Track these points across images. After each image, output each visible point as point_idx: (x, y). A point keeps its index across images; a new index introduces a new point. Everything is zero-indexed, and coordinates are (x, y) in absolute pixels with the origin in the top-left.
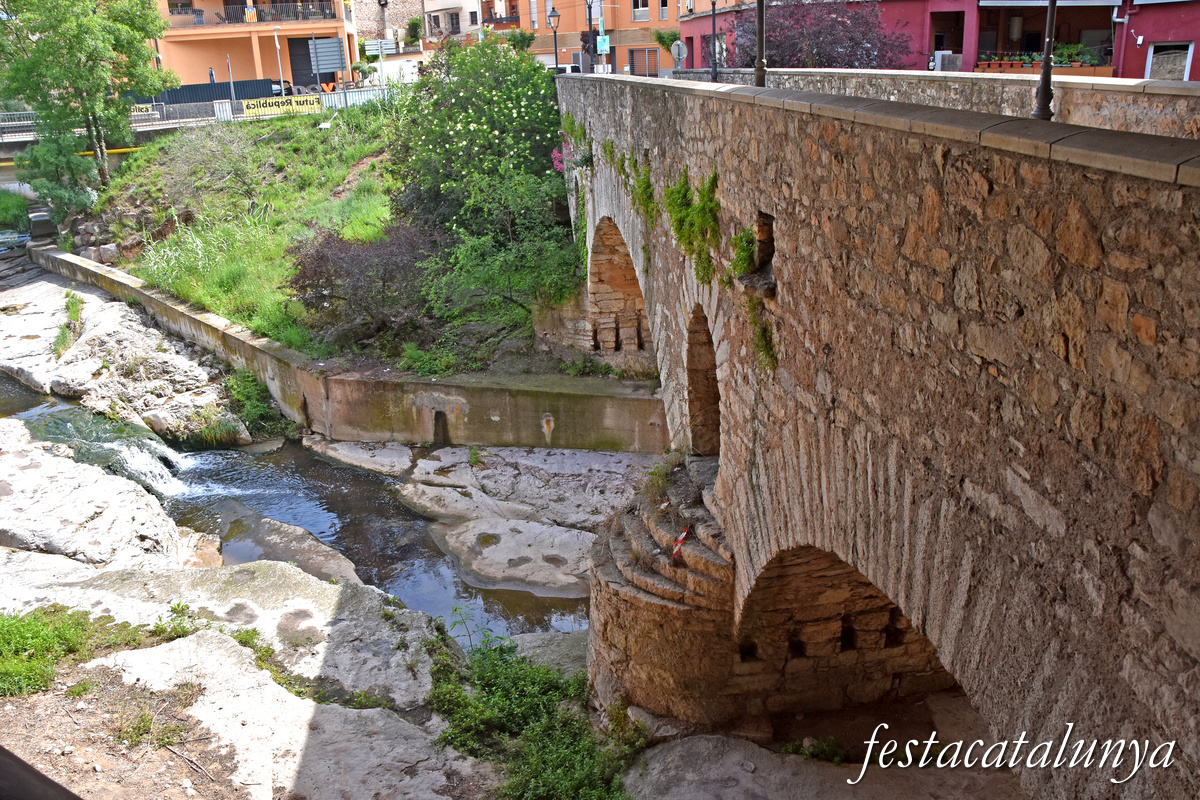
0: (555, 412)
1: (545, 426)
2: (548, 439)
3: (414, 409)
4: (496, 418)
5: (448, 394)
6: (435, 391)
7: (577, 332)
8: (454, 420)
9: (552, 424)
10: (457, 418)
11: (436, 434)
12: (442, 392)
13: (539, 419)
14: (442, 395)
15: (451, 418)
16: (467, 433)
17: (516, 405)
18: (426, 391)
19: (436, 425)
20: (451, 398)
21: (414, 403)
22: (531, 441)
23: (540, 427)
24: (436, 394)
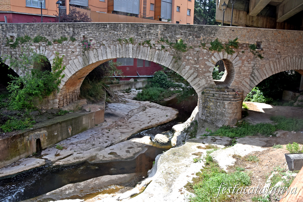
0: (71, 125)
1: (69, 130)
2: (70, 134)
3: (28, 141)
4: (56, 134)
5: (40, 131)
6: (36, 131)
7: (54, 103)
8: (43, 140)
9: (71, 129)
10: (44, 139)
11: (37, 148)
12: (38, 131)
13: (68, 129)
14: (39, 132)
15: (42, 140)
16: (47, 143)
17: (61, 127)
18: (32, 133)
19: (37, 145)
20: (42, 132)
21: (28, 139)
22: (66, 137)
23: (68, 131)
24: (36, 133)
